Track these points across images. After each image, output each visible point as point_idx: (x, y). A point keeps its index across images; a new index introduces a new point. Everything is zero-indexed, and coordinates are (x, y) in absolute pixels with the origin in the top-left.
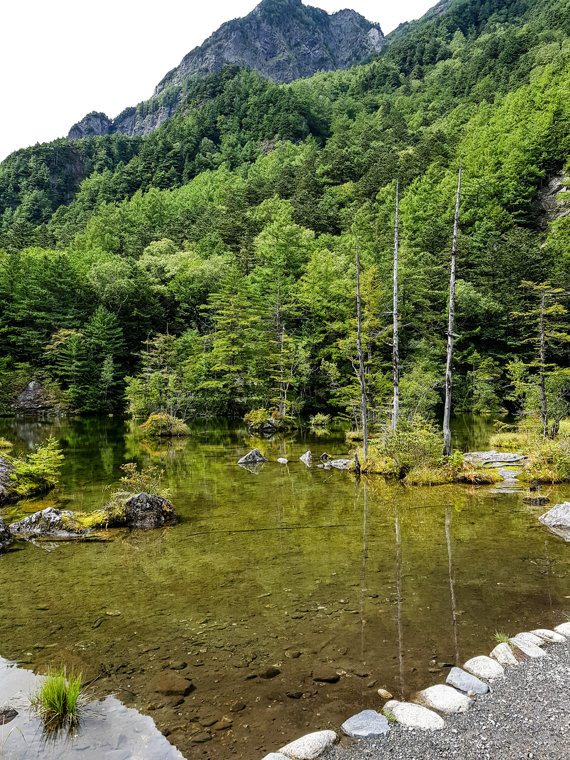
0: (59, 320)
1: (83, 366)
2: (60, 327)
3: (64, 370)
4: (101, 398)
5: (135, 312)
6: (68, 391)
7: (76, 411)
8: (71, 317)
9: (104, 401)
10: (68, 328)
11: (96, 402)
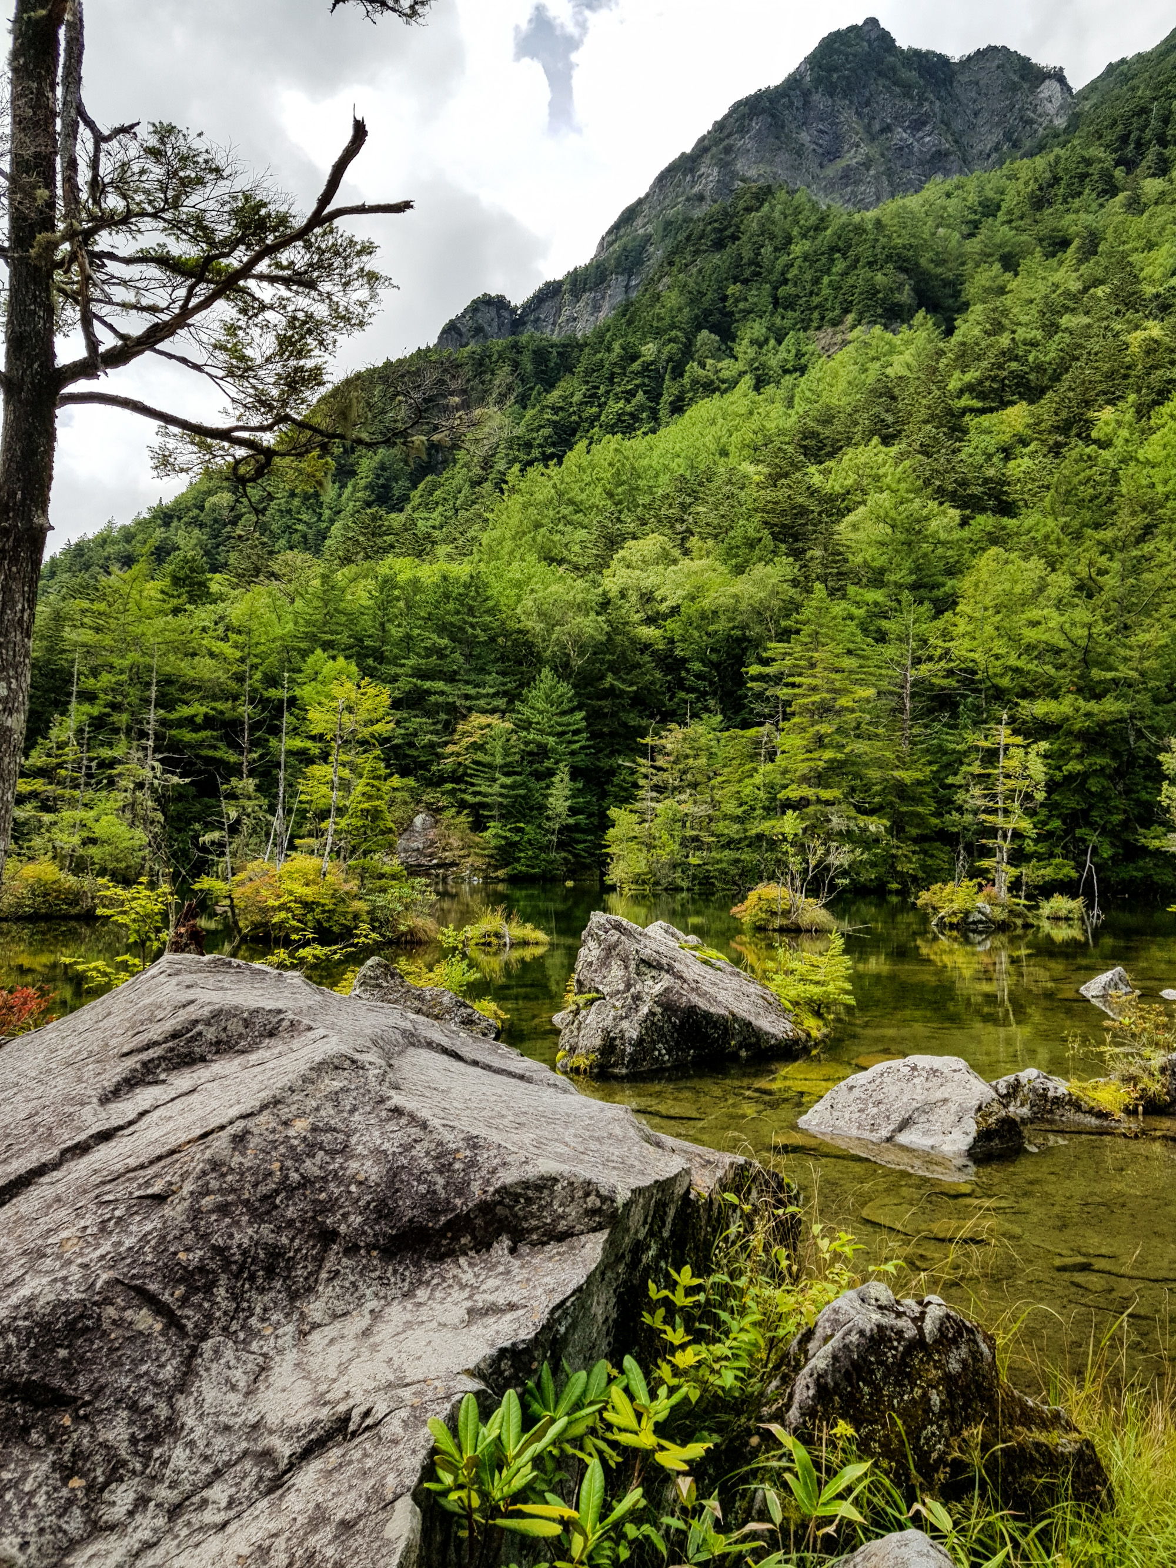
0: (467, 697)
1: (512, 787)
2: (470, 709)
3: (479, 793)
4: (546, 848)
5: (609, 680)
6: (487, 834)
7: (501, 873)
8: (492, 691)
9: (553, 855)
10: (484, 712)
11: (537, 857)
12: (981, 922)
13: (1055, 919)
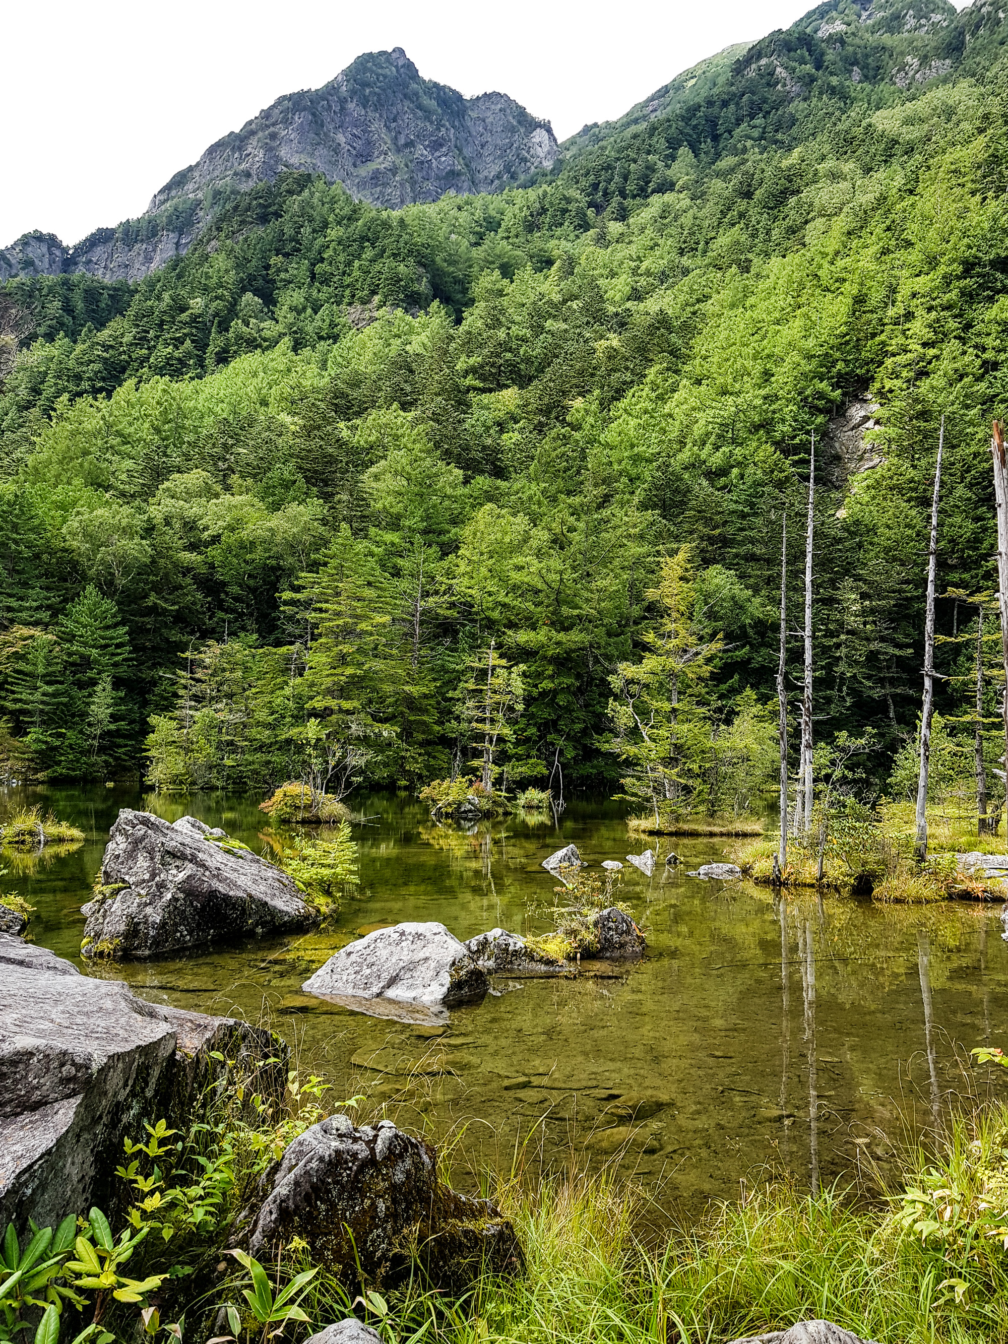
0: (9, 609)
1: (54, 695)
2: (12, 621)
3: (20, 700)
4: (88, 752)
5: (153, 598)
6: (27, 739)
7: (40, 776)
8: (35, 604)
9: (94, 759)
10: (27, 624)
11: (78, 761)
12: (470, 811)
13: (529, 807)
